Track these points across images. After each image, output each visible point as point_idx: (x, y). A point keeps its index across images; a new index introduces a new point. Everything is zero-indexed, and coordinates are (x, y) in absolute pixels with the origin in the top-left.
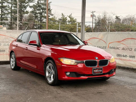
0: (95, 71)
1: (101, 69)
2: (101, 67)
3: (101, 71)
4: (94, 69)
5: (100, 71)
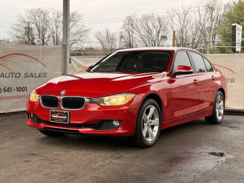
0: (53, 116)
1: (66, 114)
2: (65, 110)
3: (65, 117)
4: (52, 113)
5: (63, 117)
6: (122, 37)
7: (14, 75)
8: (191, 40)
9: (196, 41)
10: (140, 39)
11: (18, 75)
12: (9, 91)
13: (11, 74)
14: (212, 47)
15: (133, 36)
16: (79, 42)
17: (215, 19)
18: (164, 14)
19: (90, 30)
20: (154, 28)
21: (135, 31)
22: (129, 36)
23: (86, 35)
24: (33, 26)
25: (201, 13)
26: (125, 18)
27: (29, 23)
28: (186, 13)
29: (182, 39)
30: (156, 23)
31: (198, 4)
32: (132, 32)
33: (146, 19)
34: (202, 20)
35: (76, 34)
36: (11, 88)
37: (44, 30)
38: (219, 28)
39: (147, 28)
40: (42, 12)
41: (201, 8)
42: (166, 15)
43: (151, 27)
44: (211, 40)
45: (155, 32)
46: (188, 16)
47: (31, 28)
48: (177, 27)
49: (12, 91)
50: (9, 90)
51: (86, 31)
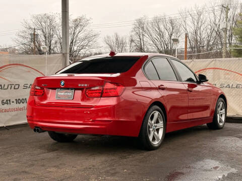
6: (132, 41)
7: (13, 86)
8: (206, 42)
9: (211, 43)
10: (152, 42)
11: (17, 87)
12: (8, 104)
13: (10, 86)
14: (228, 49)
15: (144, 39)
16: (87, 47)
17: (231, 19)
18: (177, 15)
19: (99, 34)
20: (166, 31)
21: (146, 35)
22: (139, 40)
23: (94, 40)
24: (39, 32)
25: (216, 13)
26: (136, 21)
27: (35, 29)
28: (199, 14)
29: (196, 41)
30: (168, 25)
31: (213, 4)
32: (143, 35)
33: (157, 21)
34: (217, 21)
35: (84, 40)
36: (10, 100)
37: (51, 36)
38: (236, 28)
39: (158, 31)
40: (48, 18)
41: (216, 8)
42: (178, 16)
43: (163, 30)
44: (227, 41)
45: (167, 34)
46: (201, 17)
47: (37, 35)
48: (191, 29)
49: (11, 103)
50: (8, 102)
51: (95, 35)
